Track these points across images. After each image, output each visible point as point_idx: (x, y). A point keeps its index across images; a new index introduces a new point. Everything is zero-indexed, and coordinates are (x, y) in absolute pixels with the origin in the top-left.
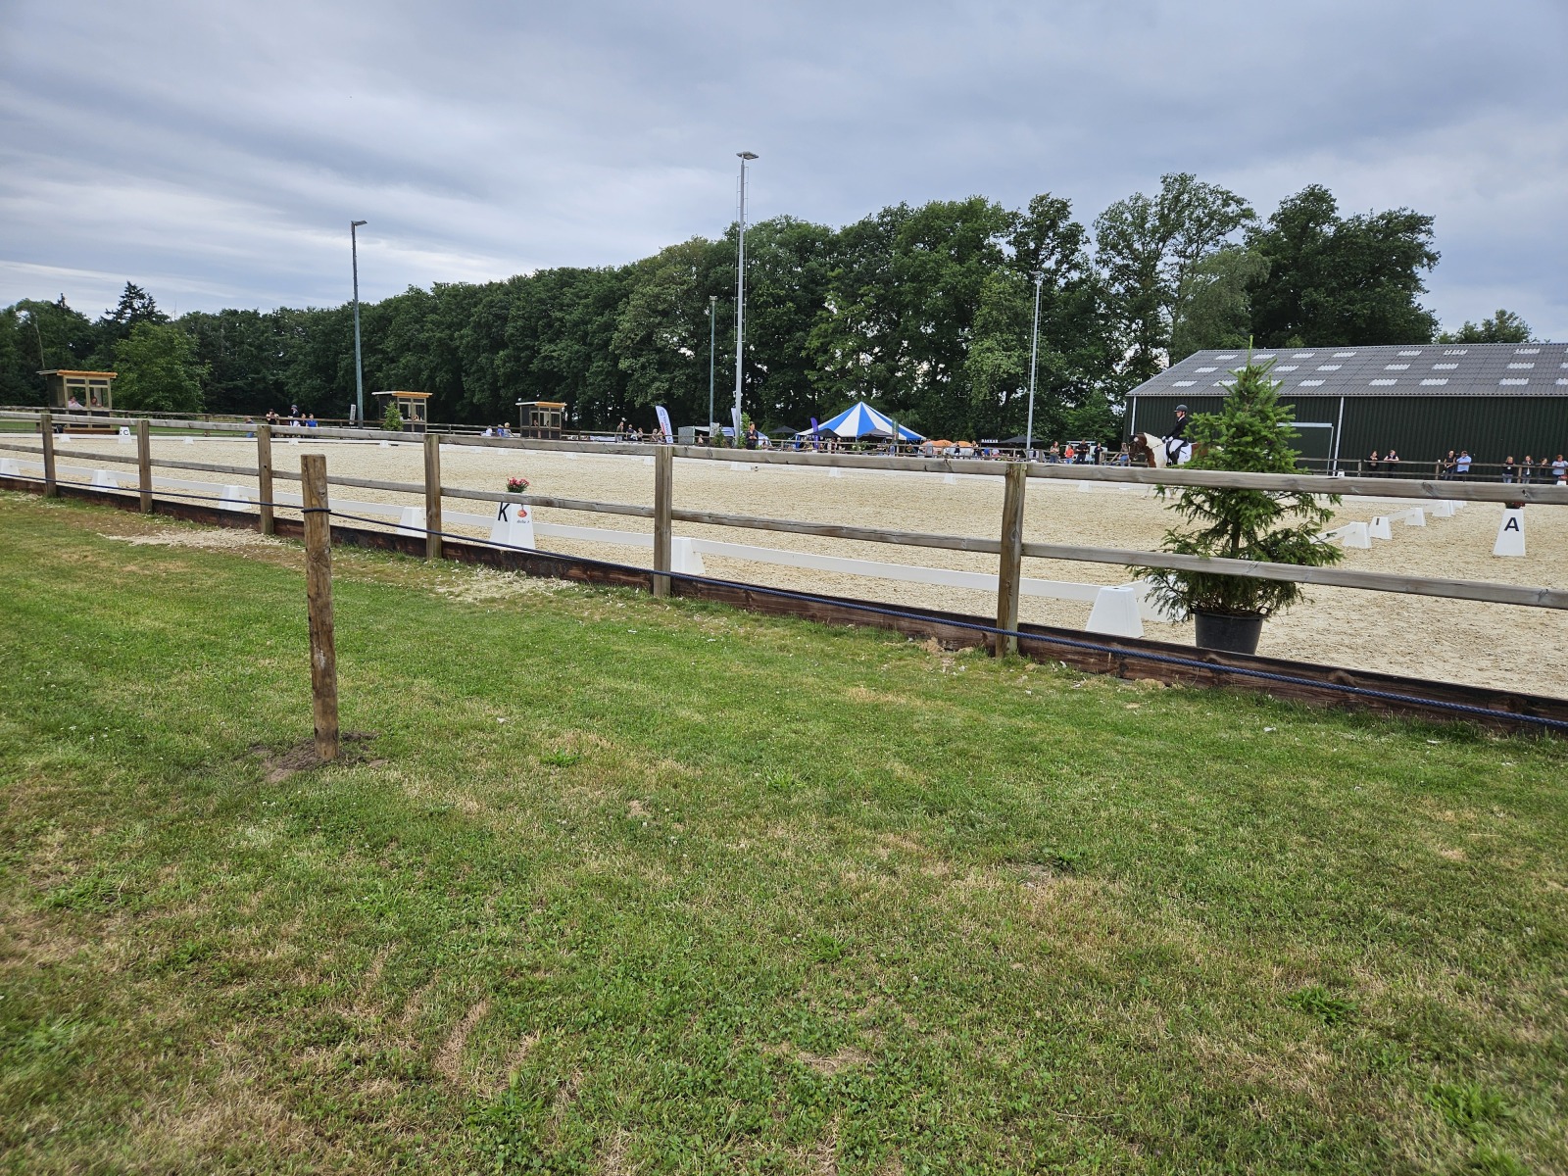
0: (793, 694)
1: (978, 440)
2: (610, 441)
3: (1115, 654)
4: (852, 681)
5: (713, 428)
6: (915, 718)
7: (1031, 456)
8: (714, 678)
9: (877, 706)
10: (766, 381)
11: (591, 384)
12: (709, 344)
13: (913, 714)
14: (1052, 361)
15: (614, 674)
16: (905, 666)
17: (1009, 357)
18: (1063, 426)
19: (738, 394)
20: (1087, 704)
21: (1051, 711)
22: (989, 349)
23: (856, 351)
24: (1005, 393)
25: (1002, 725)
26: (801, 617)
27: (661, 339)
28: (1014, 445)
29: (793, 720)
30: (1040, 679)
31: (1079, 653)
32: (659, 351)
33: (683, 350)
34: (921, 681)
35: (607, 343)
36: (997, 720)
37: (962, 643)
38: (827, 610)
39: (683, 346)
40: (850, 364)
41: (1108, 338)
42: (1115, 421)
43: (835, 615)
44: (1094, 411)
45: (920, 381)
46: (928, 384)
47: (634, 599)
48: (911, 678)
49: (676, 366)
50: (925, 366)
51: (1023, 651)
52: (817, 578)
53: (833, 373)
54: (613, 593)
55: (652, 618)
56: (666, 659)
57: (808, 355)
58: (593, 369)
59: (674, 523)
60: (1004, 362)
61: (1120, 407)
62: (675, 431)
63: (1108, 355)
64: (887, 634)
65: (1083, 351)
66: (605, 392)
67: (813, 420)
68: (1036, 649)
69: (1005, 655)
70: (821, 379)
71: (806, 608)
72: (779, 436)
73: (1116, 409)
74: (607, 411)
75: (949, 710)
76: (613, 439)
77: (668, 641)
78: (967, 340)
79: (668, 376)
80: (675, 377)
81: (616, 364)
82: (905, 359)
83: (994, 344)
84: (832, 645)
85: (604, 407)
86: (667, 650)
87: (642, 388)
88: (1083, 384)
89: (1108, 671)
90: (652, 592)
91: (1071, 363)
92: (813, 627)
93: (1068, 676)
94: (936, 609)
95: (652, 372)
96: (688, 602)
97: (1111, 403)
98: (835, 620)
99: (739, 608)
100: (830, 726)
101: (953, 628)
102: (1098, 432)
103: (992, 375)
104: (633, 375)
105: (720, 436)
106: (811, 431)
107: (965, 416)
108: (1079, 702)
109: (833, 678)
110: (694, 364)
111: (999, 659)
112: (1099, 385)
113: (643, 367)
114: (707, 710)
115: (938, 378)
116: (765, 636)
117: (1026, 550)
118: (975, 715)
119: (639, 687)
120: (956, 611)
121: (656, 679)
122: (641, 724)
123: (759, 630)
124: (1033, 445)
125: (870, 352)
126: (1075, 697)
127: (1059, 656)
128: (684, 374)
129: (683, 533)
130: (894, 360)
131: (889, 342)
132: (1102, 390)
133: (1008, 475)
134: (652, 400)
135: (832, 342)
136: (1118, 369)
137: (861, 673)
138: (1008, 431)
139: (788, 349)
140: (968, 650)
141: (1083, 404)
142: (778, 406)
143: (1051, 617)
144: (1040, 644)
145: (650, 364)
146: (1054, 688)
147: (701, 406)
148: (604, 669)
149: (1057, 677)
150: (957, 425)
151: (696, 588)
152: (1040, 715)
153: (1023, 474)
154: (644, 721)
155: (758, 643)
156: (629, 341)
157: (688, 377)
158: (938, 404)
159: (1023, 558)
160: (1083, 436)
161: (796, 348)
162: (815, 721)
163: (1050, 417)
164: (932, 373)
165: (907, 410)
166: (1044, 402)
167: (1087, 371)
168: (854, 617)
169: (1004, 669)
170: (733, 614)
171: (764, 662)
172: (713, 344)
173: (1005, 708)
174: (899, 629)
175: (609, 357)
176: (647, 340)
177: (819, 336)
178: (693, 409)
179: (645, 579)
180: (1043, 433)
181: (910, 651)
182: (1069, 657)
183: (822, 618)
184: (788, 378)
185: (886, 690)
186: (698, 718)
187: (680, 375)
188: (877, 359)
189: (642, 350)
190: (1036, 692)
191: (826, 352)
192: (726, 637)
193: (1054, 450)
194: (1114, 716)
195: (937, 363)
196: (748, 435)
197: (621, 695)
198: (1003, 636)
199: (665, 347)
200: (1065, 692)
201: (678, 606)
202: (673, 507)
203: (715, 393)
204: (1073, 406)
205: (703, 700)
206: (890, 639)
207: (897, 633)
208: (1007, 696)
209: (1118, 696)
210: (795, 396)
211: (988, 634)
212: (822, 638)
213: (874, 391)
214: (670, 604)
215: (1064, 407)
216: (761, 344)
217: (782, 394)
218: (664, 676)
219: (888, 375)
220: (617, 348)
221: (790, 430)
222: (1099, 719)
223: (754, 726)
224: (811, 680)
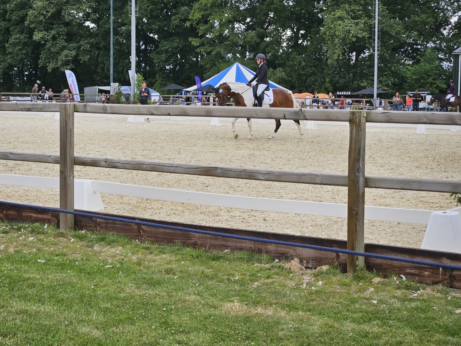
0: (177, 309)
1: (334, 93)
2: (26, 100)
3: (445, 268)
4: (227, 298)
5: (113, 87)
6: (280, 327)
7: (378, 105)
8: (110, 298)
9: (248, 317)
10: (157, 47)
11: (10, 53)
12: (109, 18)
13: (278, 323)
14: (391, 26)
15: (25, 298)
16: (272, 283)
17: (357, 24)
18: (403, 79)
19: (133, 58)
20: (423, 311)
21: (393, 317)
22: (340, 18)
23: (231, 22)
24: (354, 53)
25: (353, 330)
26: (185, 244)
27: (69, 14)
28: (364, 96)
29: (177, 332)
30: (384, 290)
31: (415, 268)
32: (67, 24)
33: (87, 23)
34: (285, 296)
35: (23, 19)
36: (349, 326)
37: (319, 262)
38: (206, 238)
39: (87, 20)
40: (226, 32)
41: (436, 8)
42: (445, 75)
43: (214, 242)
44: (428, 67)
45: (285, 44)
46: (292, 47)
47: (43, 233)
48: (276, 293)
49: (82, 36)
50: (289, 33)
51: (369, 267)
52: (199, 211)
53: (212, 40)
54: (25, 228)
55: (59, 249)
56: (69, 284)
57: (191, 25)
58: (12, 40)
59: (77, 168)
60: (353, 28)
61: (448, 64)
62: (81, 90)
63: (437, 21)
64: (257, 256)
65: (417, 18)
66: (22, 60)
67: (197, 78)
68: (380, 265)
69: (355, 271)
70: (202, 45)
71: (189, 238)
72: (169, 92)
73: (445, 65)
74: (24, 76)
75: (308, 319)
76: (29, 98)
77: (72, 268)
78: (322, 10)
79: (75, 45)
80: (81, 46)
81: (31, 36)
82: (271, 28)
83: (344, 14)
84: (211, 267)
85: (21, 73)
86: (70, 275)
87: (54, 56)
88: (418, 45)
89: (440, 282)
90: (58, 227)
91: (408, 28)
92: (195, 252)
93: (407, 288)
94: (298, 234)
95: (61, 42)
96: (89, 234)
97: (442, 60)
98: (214, 247)
99: (131, 238)
100: (208, 337)
101: (312, 250)
102: (431, 84)
103: (344, 39)
104: (45, 44)
105: (119, 94)
106: (195, 87)
107: (323, 72)
108: (416, 308)
109: (212, 295)
110: (97, 35)
111: (350, 275)
112: (431, 45)
113: (54, 38)
114: (105, 326)
115: (300, 42)
116: (154, 261)
117: (368, 183)
118: (331, 322)
119: (47, 308)
120: (315, 235)
121: (60, 301)
122: (47, 340)
123: (150, 257)
124: (379, 96)
125: (242, 21)
126: (413, 305)
127: (399, 271)
128: (88, 43)
129: (86, 176)
130: (262, 28)
131: (258, 14)
132: (434, 49)
133: (351, 121)
134: (62, 65)
135: (211, 14)
136: (445, 32)
137: (235, 291)
138: (359, 85)
139: (175, 21)
140: (325, 268)
141: (418, 62)
142: (167, 67)
143: (393, 238)
144: (384, 261)
145: (60, 35)
146: (396, 297)
147: (103, 69)
148: (16, 294)
149: (399, 288)
150: (316, 80)
151: (96, 222)
152: (384, 320)
153: (363, 120)
154: (50, 338)
155: (148, 268)
156: (42, 18)
157: (92, 46)
158: (300, 63)
159: (366, 189)
160: (419, 87)
161: (181, 20)
162: (195, 333)
163: (392, 72)
164: (294, 38)
165: (275, 68)
166: (387, 61)
167: (420, 34)
168: (230, 244)
169: (355, 283)
170: (127, 243)
171: (153, 283)
172: (112, 18)
173: (355, 316)
174: (267, 252)
175: (25, 31)
176: (57, 15)
177: (200, 9)
178: (97, 72)
179: (53, 216)
180: (387, 86)
181: (276, 270)
182: (408, 271)
183: (202, 245)
184: (175, 45)
185: (256, 303)
186: (96, 333)
187: (85, 44)
188: (249, 28)
189: (53, 24)
190: (381, 302)
191: (206, 22)
192: (122, 264)
193: (396, 99)
194: (446, 320)
195: (298, 30)
196: (141, 92)
197: (30, 315)
198: (353, 256)
199: (72, 21)
200: (404, 301)
201: (81, 238)
202: (76, 155)
203: (115, 59)
204: (411, 63)
205: (101, 318)
206: (260, 261)
207: (265, 256)
208: (357, 306)
209: (448, 303)
210: (182, 58)
211: (341, 254)
212: (202, 262)
213: (248, 54)
214: (74, 236)
215: (404, 64)
216: (152, 17)
217: (170, 57)
218: (68, 298)
219: (258, 40)
220: (31, 22)
221: (178, 87)
222: (433, 323)
223: (144, 339)
224: (193, 297)
